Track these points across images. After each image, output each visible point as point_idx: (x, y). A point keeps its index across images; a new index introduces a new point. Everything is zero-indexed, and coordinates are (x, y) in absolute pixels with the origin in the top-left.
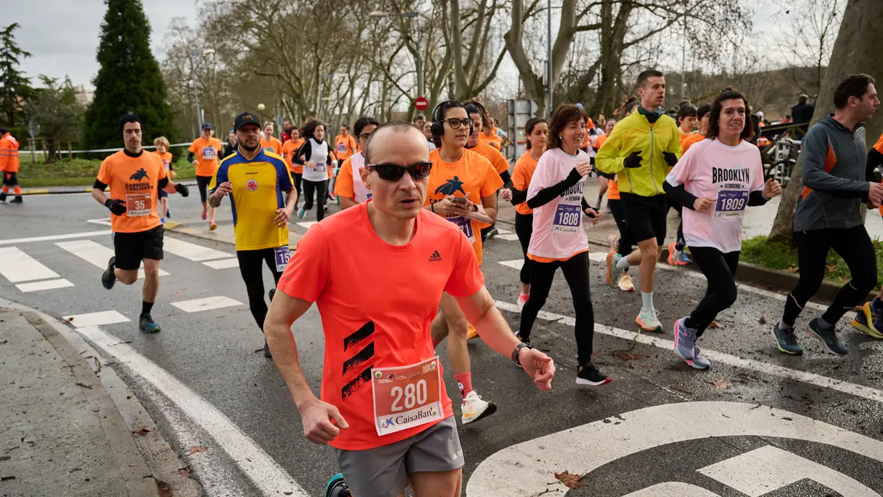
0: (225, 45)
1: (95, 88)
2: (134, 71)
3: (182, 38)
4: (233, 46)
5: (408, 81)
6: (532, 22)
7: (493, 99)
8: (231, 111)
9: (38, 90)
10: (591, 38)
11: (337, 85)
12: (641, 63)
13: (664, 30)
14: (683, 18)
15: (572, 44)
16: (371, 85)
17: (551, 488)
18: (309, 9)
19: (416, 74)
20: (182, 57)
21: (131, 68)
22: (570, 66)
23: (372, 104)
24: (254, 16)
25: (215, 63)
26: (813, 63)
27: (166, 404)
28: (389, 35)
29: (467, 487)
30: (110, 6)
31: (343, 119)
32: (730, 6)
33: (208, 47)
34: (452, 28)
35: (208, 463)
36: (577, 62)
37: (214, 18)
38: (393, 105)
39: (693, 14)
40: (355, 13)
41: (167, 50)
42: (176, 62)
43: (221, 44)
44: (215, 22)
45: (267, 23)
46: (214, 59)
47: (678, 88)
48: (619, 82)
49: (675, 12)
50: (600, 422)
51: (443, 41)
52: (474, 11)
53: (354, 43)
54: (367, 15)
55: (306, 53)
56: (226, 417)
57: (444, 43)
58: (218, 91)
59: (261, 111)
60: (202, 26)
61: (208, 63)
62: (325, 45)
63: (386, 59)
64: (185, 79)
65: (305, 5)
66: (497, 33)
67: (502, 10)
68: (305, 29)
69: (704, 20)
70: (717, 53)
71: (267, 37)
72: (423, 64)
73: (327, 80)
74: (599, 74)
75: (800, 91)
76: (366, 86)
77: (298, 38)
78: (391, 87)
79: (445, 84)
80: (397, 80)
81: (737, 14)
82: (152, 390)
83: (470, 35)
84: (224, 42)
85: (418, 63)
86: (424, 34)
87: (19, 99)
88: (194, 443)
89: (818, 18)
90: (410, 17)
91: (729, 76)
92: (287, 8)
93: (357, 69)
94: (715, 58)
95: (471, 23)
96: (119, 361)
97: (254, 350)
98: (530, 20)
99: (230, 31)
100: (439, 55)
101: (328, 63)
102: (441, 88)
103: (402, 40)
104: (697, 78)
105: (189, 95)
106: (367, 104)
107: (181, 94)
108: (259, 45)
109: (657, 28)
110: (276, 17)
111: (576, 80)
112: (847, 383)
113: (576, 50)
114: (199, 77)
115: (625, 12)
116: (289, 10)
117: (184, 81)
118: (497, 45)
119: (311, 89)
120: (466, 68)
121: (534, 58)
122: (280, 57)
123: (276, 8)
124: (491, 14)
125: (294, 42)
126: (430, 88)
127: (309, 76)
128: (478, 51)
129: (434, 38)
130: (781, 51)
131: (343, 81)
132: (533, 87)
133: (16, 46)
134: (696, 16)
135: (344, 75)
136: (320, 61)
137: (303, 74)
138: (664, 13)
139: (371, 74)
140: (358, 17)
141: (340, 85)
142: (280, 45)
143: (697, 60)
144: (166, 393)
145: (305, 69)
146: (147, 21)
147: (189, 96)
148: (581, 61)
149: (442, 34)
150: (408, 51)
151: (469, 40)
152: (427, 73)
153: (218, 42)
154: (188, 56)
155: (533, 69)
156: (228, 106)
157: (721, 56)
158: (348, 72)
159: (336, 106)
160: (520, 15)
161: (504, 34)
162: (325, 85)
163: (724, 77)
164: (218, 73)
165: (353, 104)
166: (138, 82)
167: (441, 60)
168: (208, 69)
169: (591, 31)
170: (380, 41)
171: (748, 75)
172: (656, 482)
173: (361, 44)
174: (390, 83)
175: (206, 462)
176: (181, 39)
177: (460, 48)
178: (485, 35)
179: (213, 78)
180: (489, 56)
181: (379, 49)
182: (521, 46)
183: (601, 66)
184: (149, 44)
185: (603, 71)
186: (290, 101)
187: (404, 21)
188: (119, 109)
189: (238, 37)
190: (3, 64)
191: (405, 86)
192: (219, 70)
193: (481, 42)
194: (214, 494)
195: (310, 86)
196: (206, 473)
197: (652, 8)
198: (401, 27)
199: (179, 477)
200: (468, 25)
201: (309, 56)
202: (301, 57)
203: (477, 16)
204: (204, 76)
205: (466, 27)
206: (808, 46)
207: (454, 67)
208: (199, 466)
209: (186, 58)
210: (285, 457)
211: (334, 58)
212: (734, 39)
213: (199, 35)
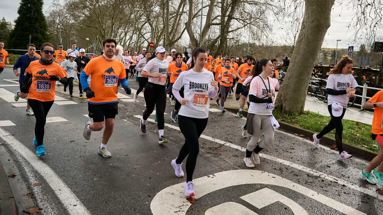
1: (15, 24)
2: (34, 19)
4: (78, 14)
5: (148, 36)
6: (196, 20)
7: (180, 46)
10: (217, 28)
12: (234, 39)
14: (249, 25)
15: (210, 29)
16: (133, 35)
17: (184, 204)
18: (111, 4)
19: (151, 33)
20: (56, 16)
21: (33, 17)
22: (209, 37)
23: (133, 43)
24: (88, 4)
25: (70, 20)
26: (291, 45)
27: (26, 163)
28: (142, 17)
29: (151, 203)
32: (265, 22)
33: (67, 13)
34: (166, 18)
35: (41, 191)
37: (71, 2)
38: (141, 44)
40: (129, 8)
41: (50, 12)
42: (53, 17)
44: (71, 4)
45: (93, 7)
46: (70, 18)
47: (247, 49)
48: (226, 45)
49: (246, 22)
50: (206, 177)
52: (175, 13)
53: (128, 19)
54: (134, 9)
55: (108, 20)
56: (53, 170)
57: (163, 23)
58: (70, 31)
59: (87, 41)
60: (66, 5)
61: (67, 19)
62: (116, 18)
65: (109, 2)
66: (183, 22)
67: (185, 14)
68: (109, 11)
69: (256, 27)
70: (260, 38)
71: (93, 12)
72: (154, 30)
74: (219, 41)
76: (131, 36)
77: (106, 14)
78: (141, 37)
79: (162, 38)
80: (144, 35)
81: (267, 26)
82: (21, 157)
83: (173, 21)
84: (75, 12)
85: (152, 29)
86: (155, 19)
88: (36, 181)
90: (150, 12)
91: (264, 46)
93: (128, 29)
94: (259, 40)
95: (174, 17)
96: (7, 143)
97: (70, 141)
98: (196, 18)
99: (77, 8)
100: (161, 27)
101: (117, 25)
102: (160, 39)
103: (147, 20)
104: (253, 46)
105: (57, 31)
106: (131, 42)
107: (54, 30)
108: (89, 15)
109: (240, 27)
110: (97, 5)
111: (210, 42)
112: (295, 164)
113: (211, 31)
114: (62, 24)
115: (229, 20)
116: (103, 3)
117: (56, 25)
118: (183, 26)
120: (170, 33)
122: (98, 21)
123: (97, 2)
124: (181, 15)
125: (104, 15)
126: (156, 39)
127: (109, 29)
128: (176, 27)
129: (159, 21)
130: (282, 40)
131: (122, 33)
132: (195, 43)
134: (253, 25)
136: (113, 24)
137: (106, 28)
138: (243, 22)
139: (134, 31)
140: (130, 10)
141: (121, 34)
142: (98, 16)
143: (253, 40)
144: (27, 158)
145: (107, 26)
148: (213, 36)
149: (162, 20)
150: (149, 24)
151: (172, 23)
152: (156, 33)
153: (72, 12)
155: (195, 37)
157: (262, 40)
158: (125, 30)
159: (119, 42)
160: (191, 17)
161: (186, 22)
162: (115, 33)
163: (263, 47)
165: (126, 42)
166: (36, 24)
167: (161, 29)
168: (67, 22)
169: (217, 26)
170: (138, 19)
171: (271, 47)
172: (224, 202)
173: (130, 19)
174: (141, 36)
175: (40, 190)
176: (56, 9)
177: (168, 26)
178: (178, 22)
179: (68, 26)
180: (179, 30)
181: (137, 22)
182: (191, 28)
183: (220, 38)
184: (42, 9)
185: (221, 40)
186: (100, 38)
187: (148, 13)
188: (25, 33)
189: (81, 11)
191: (147, 37)
192: (71, 23)
193: (177, 24)
194: (42, 205)
195: (109, 33)
196: (39, 196)
197: (239, 20)
198: (146, 15)
199: (26, 198)
200: (172, 18)
201: (109, 22)
202: (106, 21)
203: (176, 15)
204: (65, 24)
205: (171, 18)
206: (290, 39)
207: (166, 32)
208: (36, 192)
209: (58, 16)
210: (76, 189)
211: (119, 24)
212: (266, 34)
213: (64, 8)
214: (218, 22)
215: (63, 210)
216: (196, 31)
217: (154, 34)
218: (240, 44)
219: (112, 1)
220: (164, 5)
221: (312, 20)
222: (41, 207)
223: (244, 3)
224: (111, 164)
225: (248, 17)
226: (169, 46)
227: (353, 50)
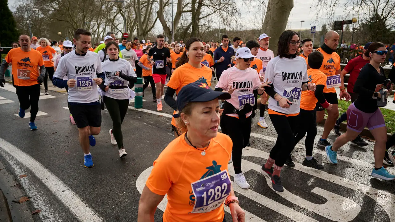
0: (43, 7)
3: (23, 3)
4: (47, 7)
5: (121, 27)
6: (167, 8)
7: (154, 35)
8: (47, 34)
10: (188, 15)
12: (206, 25)
14: (219, 10)
15: (182, 17)
16: (106, 27)
19: (124, 24)
20: (24, 11)
22: (181, 25)
25: (39, 14)
27: (10, 157)
28: (113, 8)
29: (136, 182)
31: (95, 39)
33: (35, 8)
34: (138, 8)
36: (184, 23)
39: (222, 9)
41: (16, 7)
42: (21, 13)
43: (42, 7)
46: (38, 13)
47: (218, 35)
48: (199, 32)
49: (216, 8)
51: (134, 12)
52: (146, 2)
53: (99, 10)
56: (38, 161)
57: (135, 13)
58: (41, 26)
59: (59, 35)
61: (36, 14)
62: (87, 10)
63: (112, 17)
64: (25, 20)
66: (154, 11)
67: (156, 2)
68: (78, 3)
69: (226, 12)
70: (230, 23)
71: (62, 5)
72: (127, 21)
73: (88, 24)
75: (256, 38)
76: (104, 27)
77: (76, 7)
78: (114, 28)
79: (135, 28)
80: (117, 26)
81: (236, 11)
82: (3, 152)
83: (145, 11)
85: (125, 20)
86: (127, 9)
88: (22, 173)
89: (261, 14)
90: (121, 2)
93: (101, 20)
94: (229, 25)
95: (145, 6)
97: (52, 133)
98: (167, 6)
99: (46, 2)
100: (133, 18)
101: (88, 18)
102: (134, 30)
103: (118, 11)
104: (224, 32)
105: (27, 26)
107: (23, 26)
108: (58, 8)
109: (211, 13)
111: (183, 30)
113: (183, 19)
114: (32, 19)
115: (200, 7)
117: (24, 21)
118: (155, 16)
120: (143, 23)
121: (168, 21)
122: (68, 14)
124: (152, 4)
125: (74, 8)
126: (130, 30)
127: (81, 22)
128: (148, 17)
129: (131, 11)
130: (250, 24)
131: (95, 25)
132: (168, 32)
134: (223, 10)
135: (95, 23)
136: (85, 17)
137: (78, 21)
138: (212, 9)
139: (106, 23)
140: (100, 1)
141: (94, 26)
142: (68, 9)
143: (224, 25)
144: (10, 153)
145: (79, 19)
148: (185, 23)
149: (134, 10)
150: (121, 15)
151: (144, 12)
152: (129, 24)
153: (40, 6)
155: (168, 25)
156: (46, 32)
157: (231, 25)
158: (97, 22)
160: (162, 5)
161: (157, 11)
162: (87, 26)
163: (233, 32)
164: (40, 18)
165: (99, 34)
166: (2, 20)
167: (134, 19)
168: (36, 17)
169: (188, 13)
170: (109, 10)
171: (241, 31)
173: (102, 11)
174: (114, 27)
175: (27, 181)
177: (141, 16)
178: (150, 11)
179: (38, 20)
180: (152, 19)
181: (109, 14)
182: (163, 16)
183: (192, 25)
185: (192, 27)
186: (73, 31)
187: (119, 4)
189: (49, 4)
191: (120, 28)
192: (41, 17)
193: (149, 13)
194: (30, 194)
195: (81, 26)
196: (27, 186)
197: (209, 6)
198: (118, 6)
199: (14, 189)
201: (80, 14)
202: (77, 14)
203: (147, 4)
204: (34, 19)
205: (143, 8)
206: (258, 23)
207: (139, 22)
208: (24, 183)
209: (25, 11)
210: (63, 176)
211: (91, 16)
212: (236, 19)
213: (31, 2)
214: (189, 9)
215: (52, 197)
216: (168, 19)
217: (127, 24)
218: (211, 30)
221: (277, 2)
222: (30, 196)
224: (95, 151)
225: (218, 3)
226: (142, 36)
227: (315, 30)
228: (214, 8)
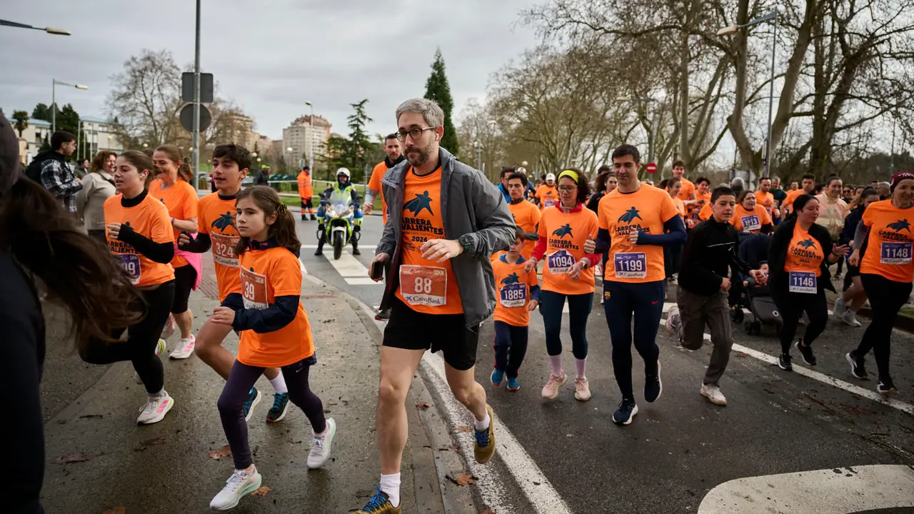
4: (509, 119)
6: (750, 108)
7: (711, 168)
9: (373, 144)
10: (804, 123)
11: (583, 151)
12: (852, 145)
13: (876, 118)
14: (894, 109)
15: (786, 129)
18: (568, 95)
19: (648, 145)
20: (472, 125)
22: (783, 144)
24: (526, 98)
25: (495, 131)
28: (629, 114)
30: (428, 90)
33: (491, 119)
34: (681, 111)
36: (790, 141)
37: (498, 98)
40: (603, 99)
41: (462, 120)
42: (467, 129)
43: (501, 117)
44: (498, 102)
45: (535, 103)
46: (494, 128)
48: (829, 160)
49: (887, 104)
51: (672, 121)
52: (701, 98)
53: (600, 119)
54: (612, 99)
55: (562, 126)
57: (672, 123)
58: (494, 150)
60: (488, 104)
61: (490, 130)
62: (577, 121)
63: (624, 133)
64: (471, 141)
65: (565, 91)
66: (719, 116)
67: (725, 98)
68: (564, 108)
71: (534, 113)
72: (654, 138)
73: (576, 147)
74: (810, 153)
76: (606, 152)
77: (557, 114)
79: (671, 155)
83: (696, 117)
84: (503, 116)
85: (650, 137)
86: (657, 115)
87: (361, 149)
90: (647, 102)
92: (552, 93)
93: (600, 139)
95: (697, 108)
98: (748, 107)
99: (508, 108)
100: (668, 132)
101: (578, 134)
102: (667, 157)
103: (638, 119)
104: (905, 160)
107: (467, 151)
108: (527, 119)
109: (871, 115)
110: (542, 100)
111: (788, 156)
113: (789, 132)
114: (482, 140)
115: (838, 102)
118: (719, 123)
119: (563, 153)
120: (691, 142)
121: (750, 136)
122: (543, 128)
123: (543, 93)
124: (716, 101)
125: (554, 116)
126: (659, 157)
127: (563, 143)
129: (665, 119)
131: (588, 148)
132: (750, 160)
133: (364, 114)
135: (589, 143)
136: (572, 132)
137: (558, 141)
138: (878, 105)
139: (611, 143)
140: (605, 102)
141: (586, 151)
142: (544, 119)
143: (907, 143)
145: (560, 137)
146: (451, 100)
147: (473, 152)
148: (793, 141)
149: (671, 116)
150: (642, 126)
151: (696, 120)
152: (657, 145)
153: (498, 116)
154: (476, 125)
155: (751, 145)
158: (593, 141)
160: (741, 103)
161: (728, 115)
162: (574, 150)
164: (496, 138)
167: (669, 135)
168: (489, 134)
169: (805, 117)
170: (620, 119)
173: (605, 120)
176: (472, 113)
177: (686, 127)
178: (709, 118)
179: (491, 141)
180: (711, 134)
181: (619, 125)
182: (741, 125)
183: (811, 146)
186: (546, 160)
187: (642, 105)
189: (514, 113)
190: (354, 125)
193: (705, 122)
195: (562, 150)
197: (867, 100)
198: (639, 110)
200: (695, 109)
201: (565, 128)
202: (558, 128)
203: (703, 102)
204: (485, 139)
205: (693, 111)
211: (583, 131)
213: (485, 111)
214: (808, 109)
217: (653, 145)
219: (570, 89)
220: (676, 85)
223: (882, 58)
228: (881, 103)
